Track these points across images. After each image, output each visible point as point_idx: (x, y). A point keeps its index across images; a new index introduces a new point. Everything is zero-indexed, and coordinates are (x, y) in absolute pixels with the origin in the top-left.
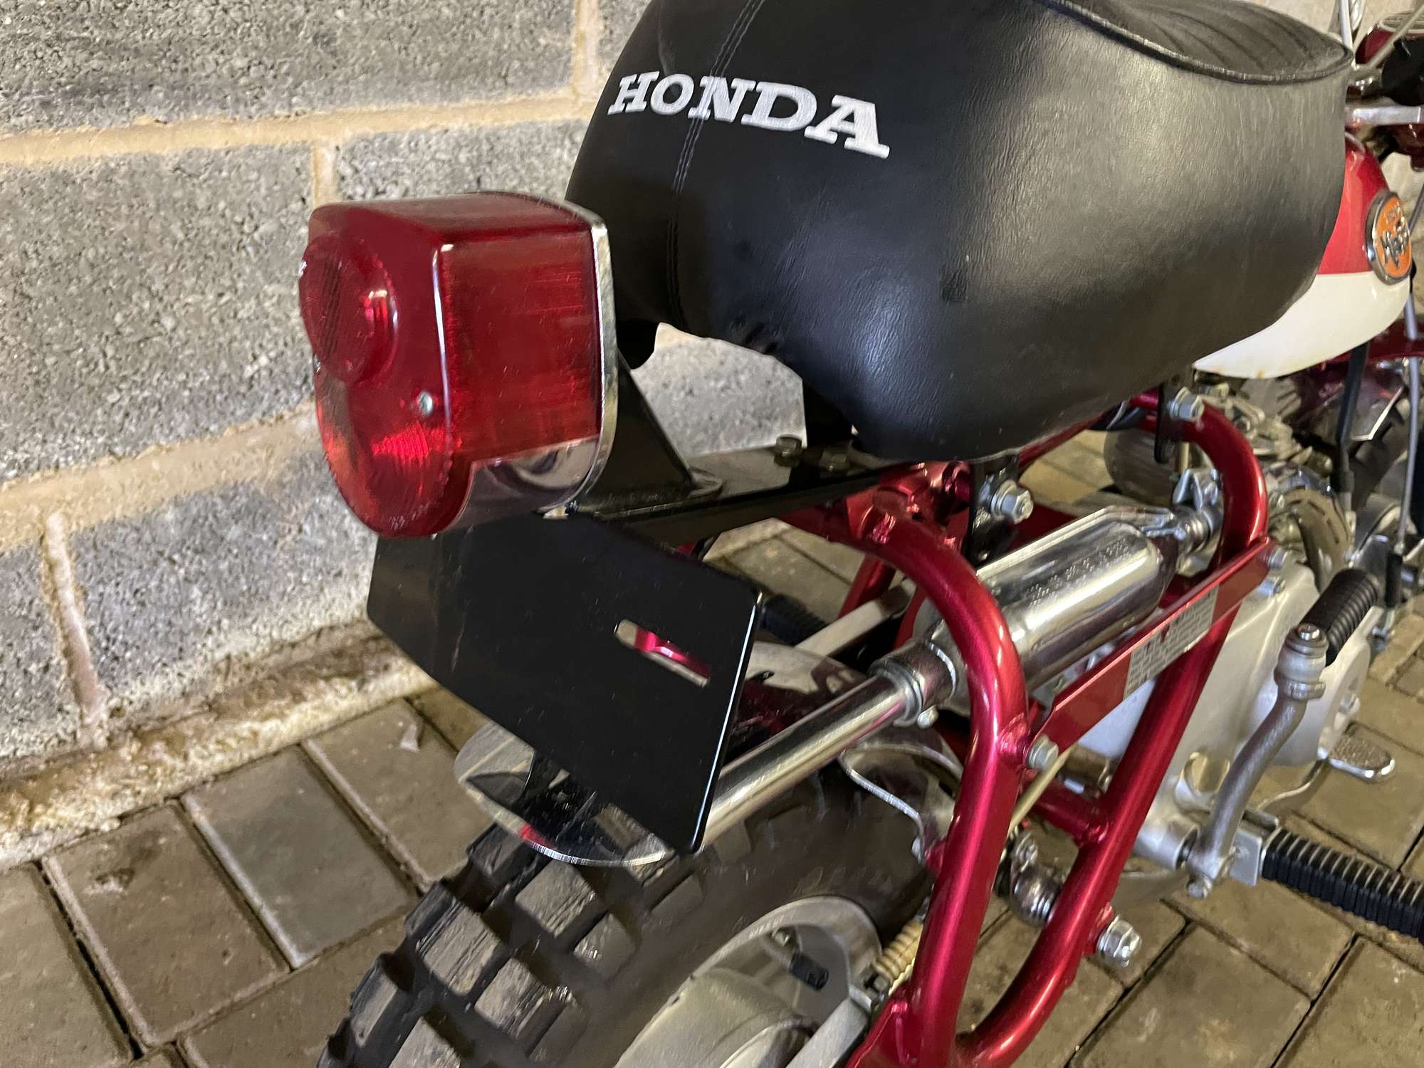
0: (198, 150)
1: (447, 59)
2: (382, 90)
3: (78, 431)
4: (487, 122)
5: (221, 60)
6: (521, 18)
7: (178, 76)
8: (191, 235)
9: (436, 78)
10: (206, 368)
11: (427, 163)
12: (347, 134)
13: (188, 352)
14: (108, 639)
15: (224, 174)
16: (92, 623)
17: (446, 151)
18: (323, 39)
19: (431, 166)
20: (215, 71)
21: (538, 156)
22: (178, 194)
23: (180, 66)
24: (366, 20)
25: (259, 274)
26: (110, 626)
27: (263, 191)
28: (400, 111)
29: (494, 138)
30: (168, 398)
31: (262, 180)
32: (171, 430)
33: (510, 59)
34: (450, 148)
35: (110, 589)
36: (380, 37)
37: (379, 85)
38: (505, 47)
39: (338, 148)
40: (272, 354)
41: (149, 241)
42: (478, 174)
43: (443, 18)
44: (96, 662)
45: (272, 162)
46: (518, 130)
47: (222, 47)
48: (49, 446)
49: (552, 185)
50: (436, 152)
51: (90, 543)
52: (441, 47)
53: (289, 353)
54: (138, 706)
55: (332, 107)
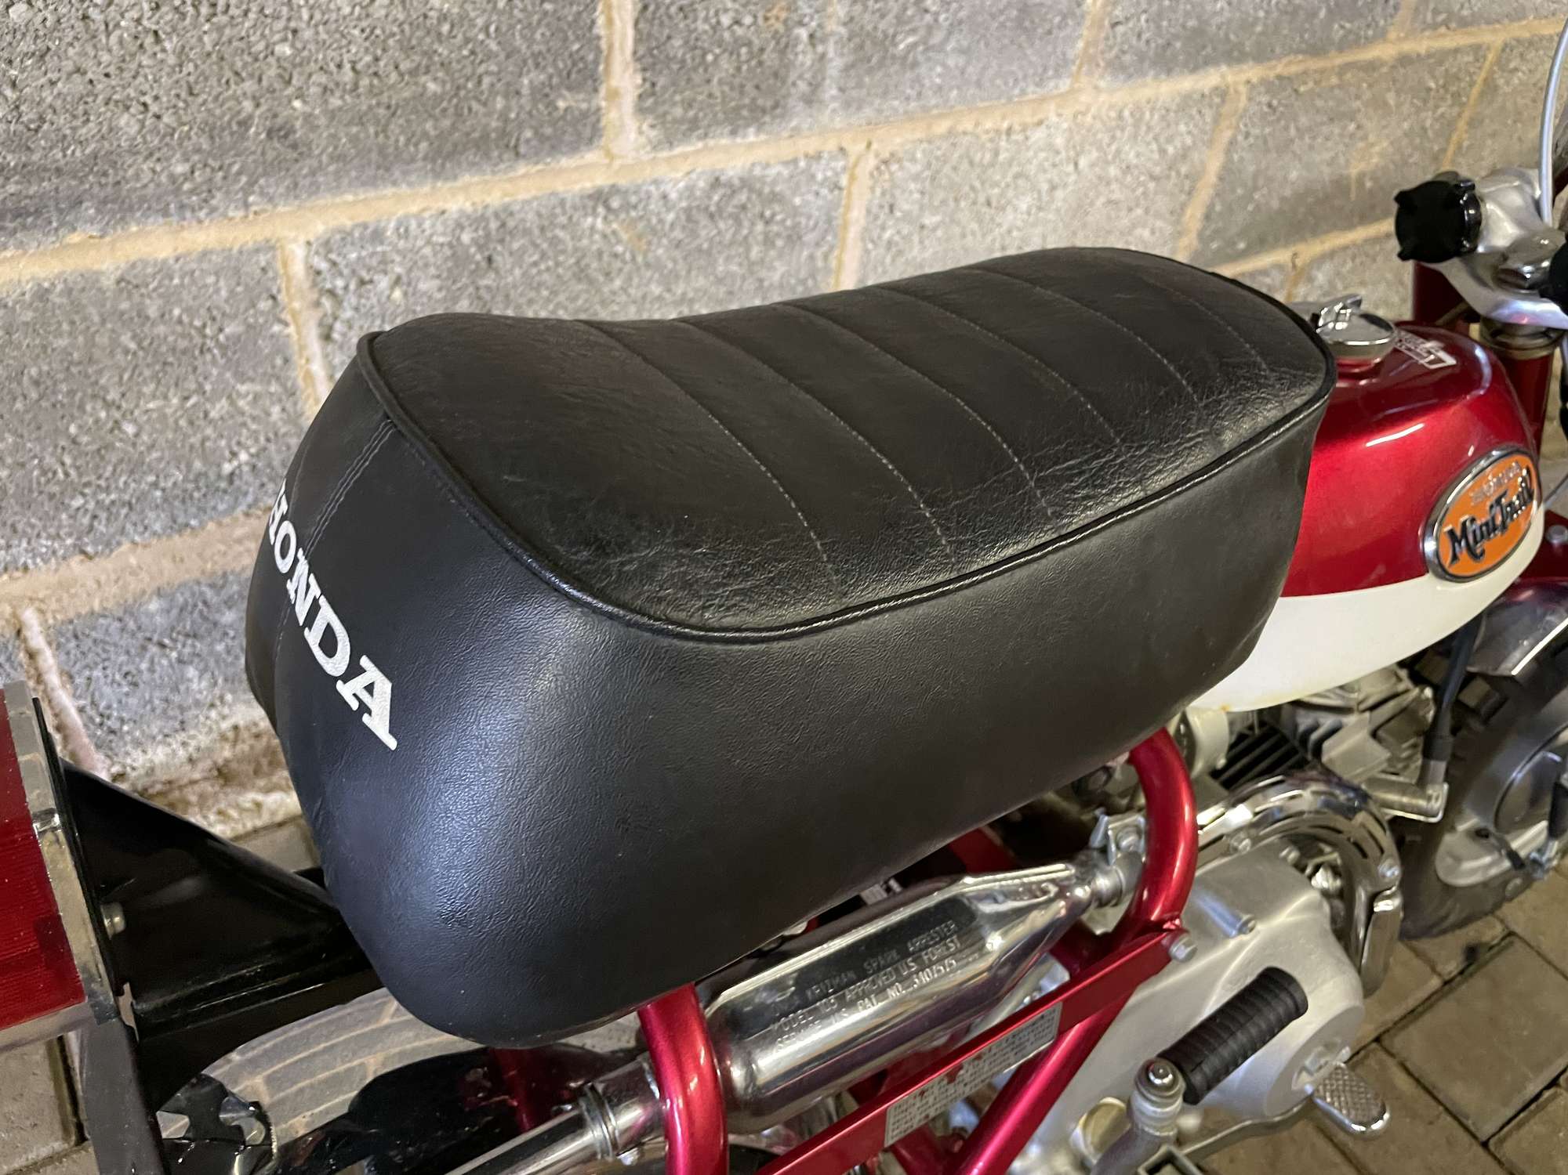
0: (141, 260)
1: (437, 137)
2: (357, 178)
3: (44, 535)
4: (495, 198)
5: (158, 168)
6: (531, 82)
7: (109, 189)
8: (146, 343)
9: (425, 158)
10: (178, 468)
11: (421, 248)
12: (319, 228)
13: (155, 455)
14: (102, 715)
15: (176, 281)
16: (82, 702)
17: (444, 234)
18: (279, 132)
19: (427, 251)
20: (152, 180)
21: (563, 227)
22: (124, 305)
23: (111, 180)
24: (331, 107)
25: (228, 375)
26: (103, 704)
27: (224, 293)
28: (383, 197)
29: (504, 215)
30: (138, 499)
31: (222, 283)
32: (146, 528)
33: (520, 126)
34: (449, 230)
35: (97, 673)
36: (349, 124)
37: (354, 174)
38: (513, 115)
39: (309, 243)
40: (253, 450)
41: (97, 353)
42: (487, 254)
43: (429, 94)
44: (92, 736)
45: (233, 265)
46: (535, 204)
47: (157, 155)
48: (14, 551)
49: (584, 256)
50: (431, 235)
51: (69, 635)
52: (429, 126)
53: (272, 447)
54: (142, 771)
55: (297, 202)
